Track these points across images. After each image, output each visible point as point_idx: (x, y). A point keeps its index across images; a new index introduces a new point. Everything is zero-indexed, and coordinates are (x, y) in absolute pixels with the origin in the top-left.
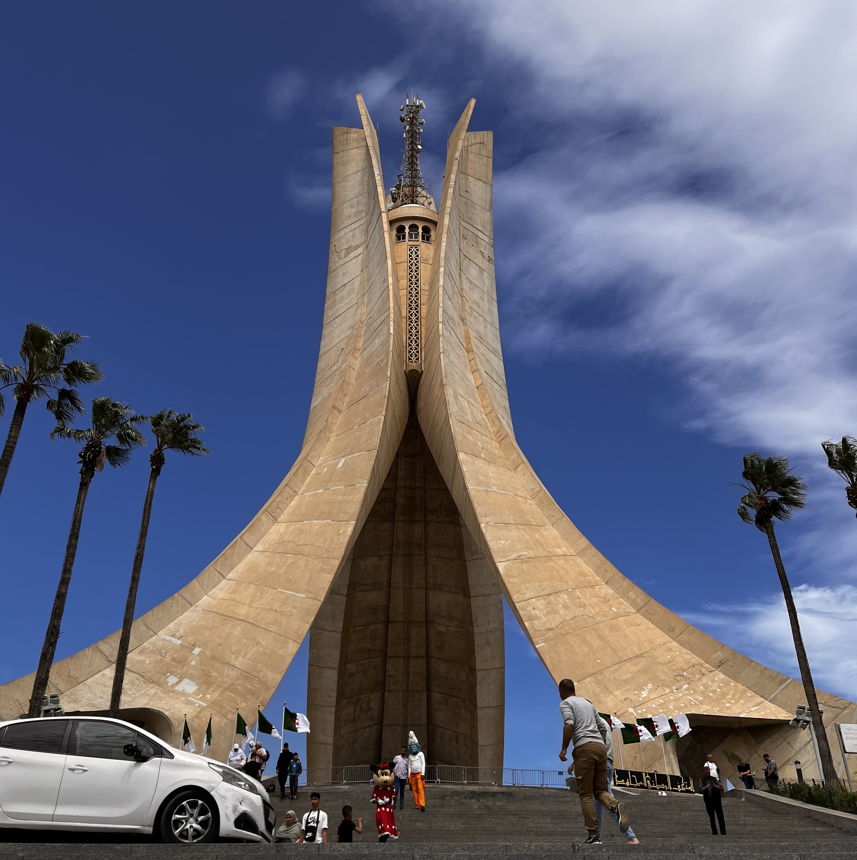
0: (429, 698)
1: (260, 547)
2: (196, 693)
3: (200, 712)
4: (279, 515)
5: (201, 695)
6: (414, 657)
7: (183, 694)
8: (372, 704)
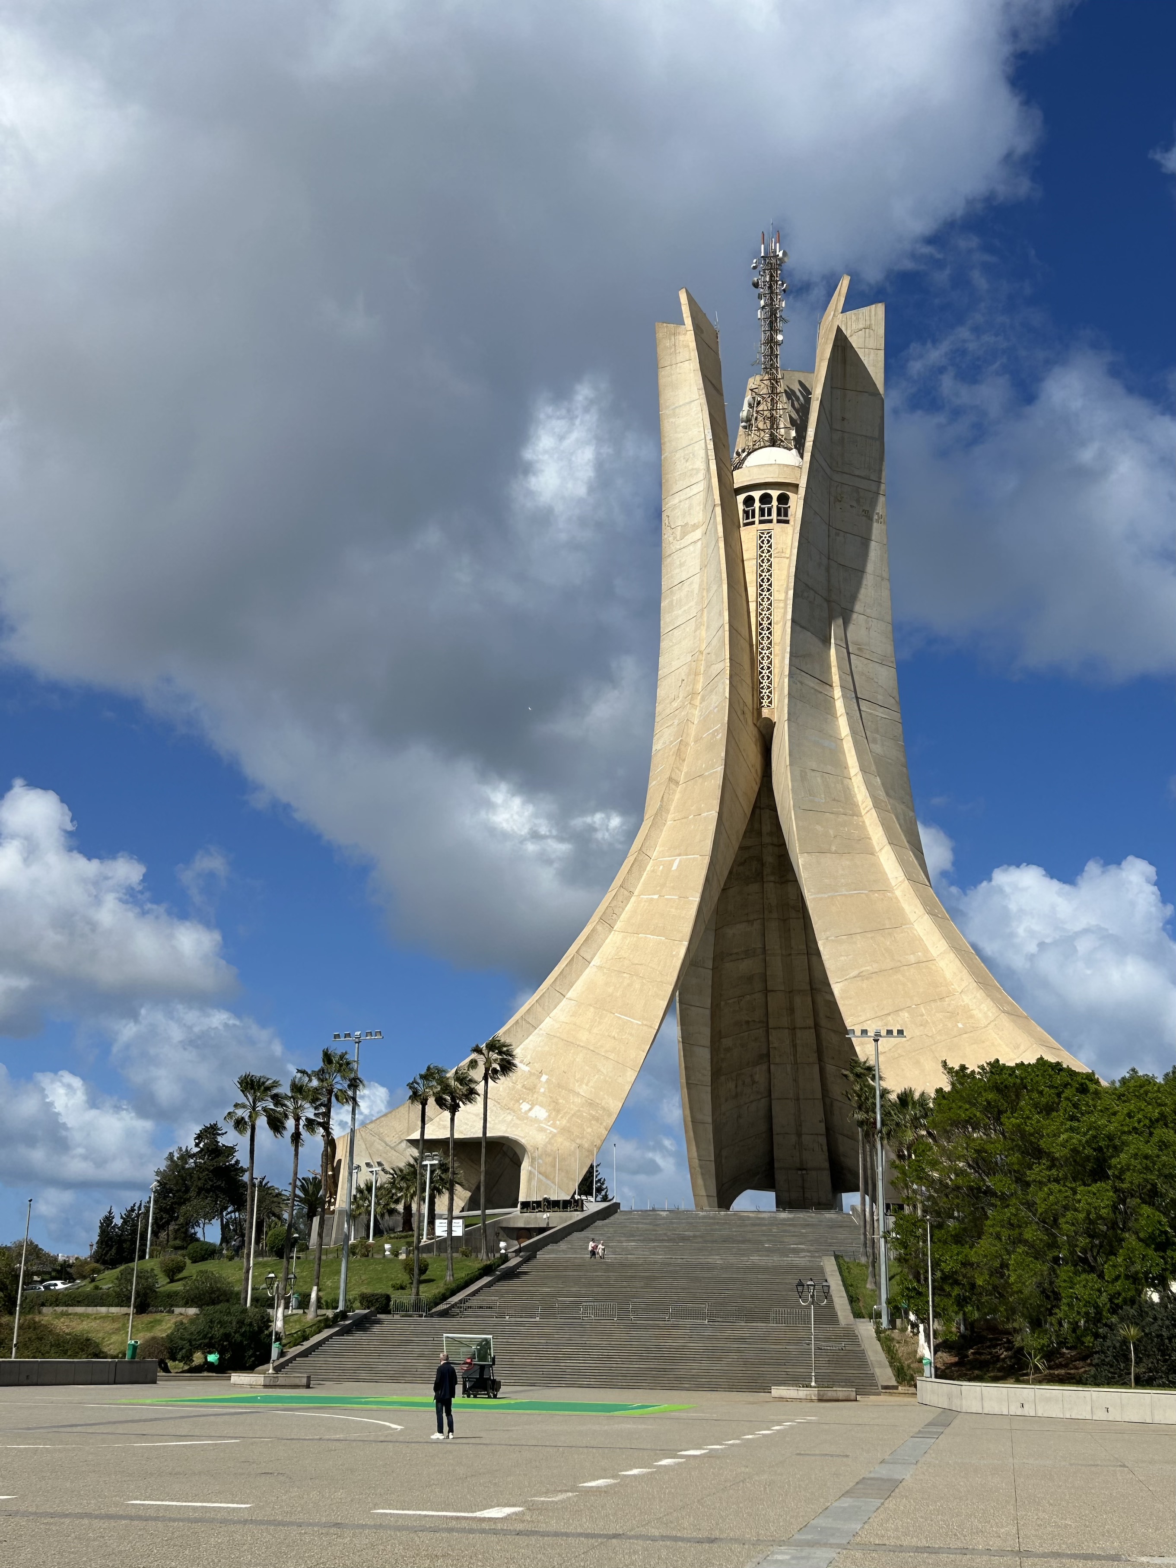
0: (822, 1071)
1: (596, 961)
2: (548, 1119)
3: (552, 1137)
4: (616, 921)
5: (551, 1122)
6: (800, 1028)
7: (536, 1120)
8: (757, 1078)
